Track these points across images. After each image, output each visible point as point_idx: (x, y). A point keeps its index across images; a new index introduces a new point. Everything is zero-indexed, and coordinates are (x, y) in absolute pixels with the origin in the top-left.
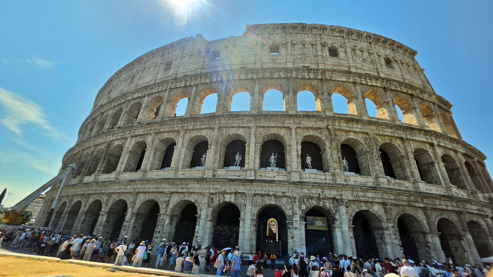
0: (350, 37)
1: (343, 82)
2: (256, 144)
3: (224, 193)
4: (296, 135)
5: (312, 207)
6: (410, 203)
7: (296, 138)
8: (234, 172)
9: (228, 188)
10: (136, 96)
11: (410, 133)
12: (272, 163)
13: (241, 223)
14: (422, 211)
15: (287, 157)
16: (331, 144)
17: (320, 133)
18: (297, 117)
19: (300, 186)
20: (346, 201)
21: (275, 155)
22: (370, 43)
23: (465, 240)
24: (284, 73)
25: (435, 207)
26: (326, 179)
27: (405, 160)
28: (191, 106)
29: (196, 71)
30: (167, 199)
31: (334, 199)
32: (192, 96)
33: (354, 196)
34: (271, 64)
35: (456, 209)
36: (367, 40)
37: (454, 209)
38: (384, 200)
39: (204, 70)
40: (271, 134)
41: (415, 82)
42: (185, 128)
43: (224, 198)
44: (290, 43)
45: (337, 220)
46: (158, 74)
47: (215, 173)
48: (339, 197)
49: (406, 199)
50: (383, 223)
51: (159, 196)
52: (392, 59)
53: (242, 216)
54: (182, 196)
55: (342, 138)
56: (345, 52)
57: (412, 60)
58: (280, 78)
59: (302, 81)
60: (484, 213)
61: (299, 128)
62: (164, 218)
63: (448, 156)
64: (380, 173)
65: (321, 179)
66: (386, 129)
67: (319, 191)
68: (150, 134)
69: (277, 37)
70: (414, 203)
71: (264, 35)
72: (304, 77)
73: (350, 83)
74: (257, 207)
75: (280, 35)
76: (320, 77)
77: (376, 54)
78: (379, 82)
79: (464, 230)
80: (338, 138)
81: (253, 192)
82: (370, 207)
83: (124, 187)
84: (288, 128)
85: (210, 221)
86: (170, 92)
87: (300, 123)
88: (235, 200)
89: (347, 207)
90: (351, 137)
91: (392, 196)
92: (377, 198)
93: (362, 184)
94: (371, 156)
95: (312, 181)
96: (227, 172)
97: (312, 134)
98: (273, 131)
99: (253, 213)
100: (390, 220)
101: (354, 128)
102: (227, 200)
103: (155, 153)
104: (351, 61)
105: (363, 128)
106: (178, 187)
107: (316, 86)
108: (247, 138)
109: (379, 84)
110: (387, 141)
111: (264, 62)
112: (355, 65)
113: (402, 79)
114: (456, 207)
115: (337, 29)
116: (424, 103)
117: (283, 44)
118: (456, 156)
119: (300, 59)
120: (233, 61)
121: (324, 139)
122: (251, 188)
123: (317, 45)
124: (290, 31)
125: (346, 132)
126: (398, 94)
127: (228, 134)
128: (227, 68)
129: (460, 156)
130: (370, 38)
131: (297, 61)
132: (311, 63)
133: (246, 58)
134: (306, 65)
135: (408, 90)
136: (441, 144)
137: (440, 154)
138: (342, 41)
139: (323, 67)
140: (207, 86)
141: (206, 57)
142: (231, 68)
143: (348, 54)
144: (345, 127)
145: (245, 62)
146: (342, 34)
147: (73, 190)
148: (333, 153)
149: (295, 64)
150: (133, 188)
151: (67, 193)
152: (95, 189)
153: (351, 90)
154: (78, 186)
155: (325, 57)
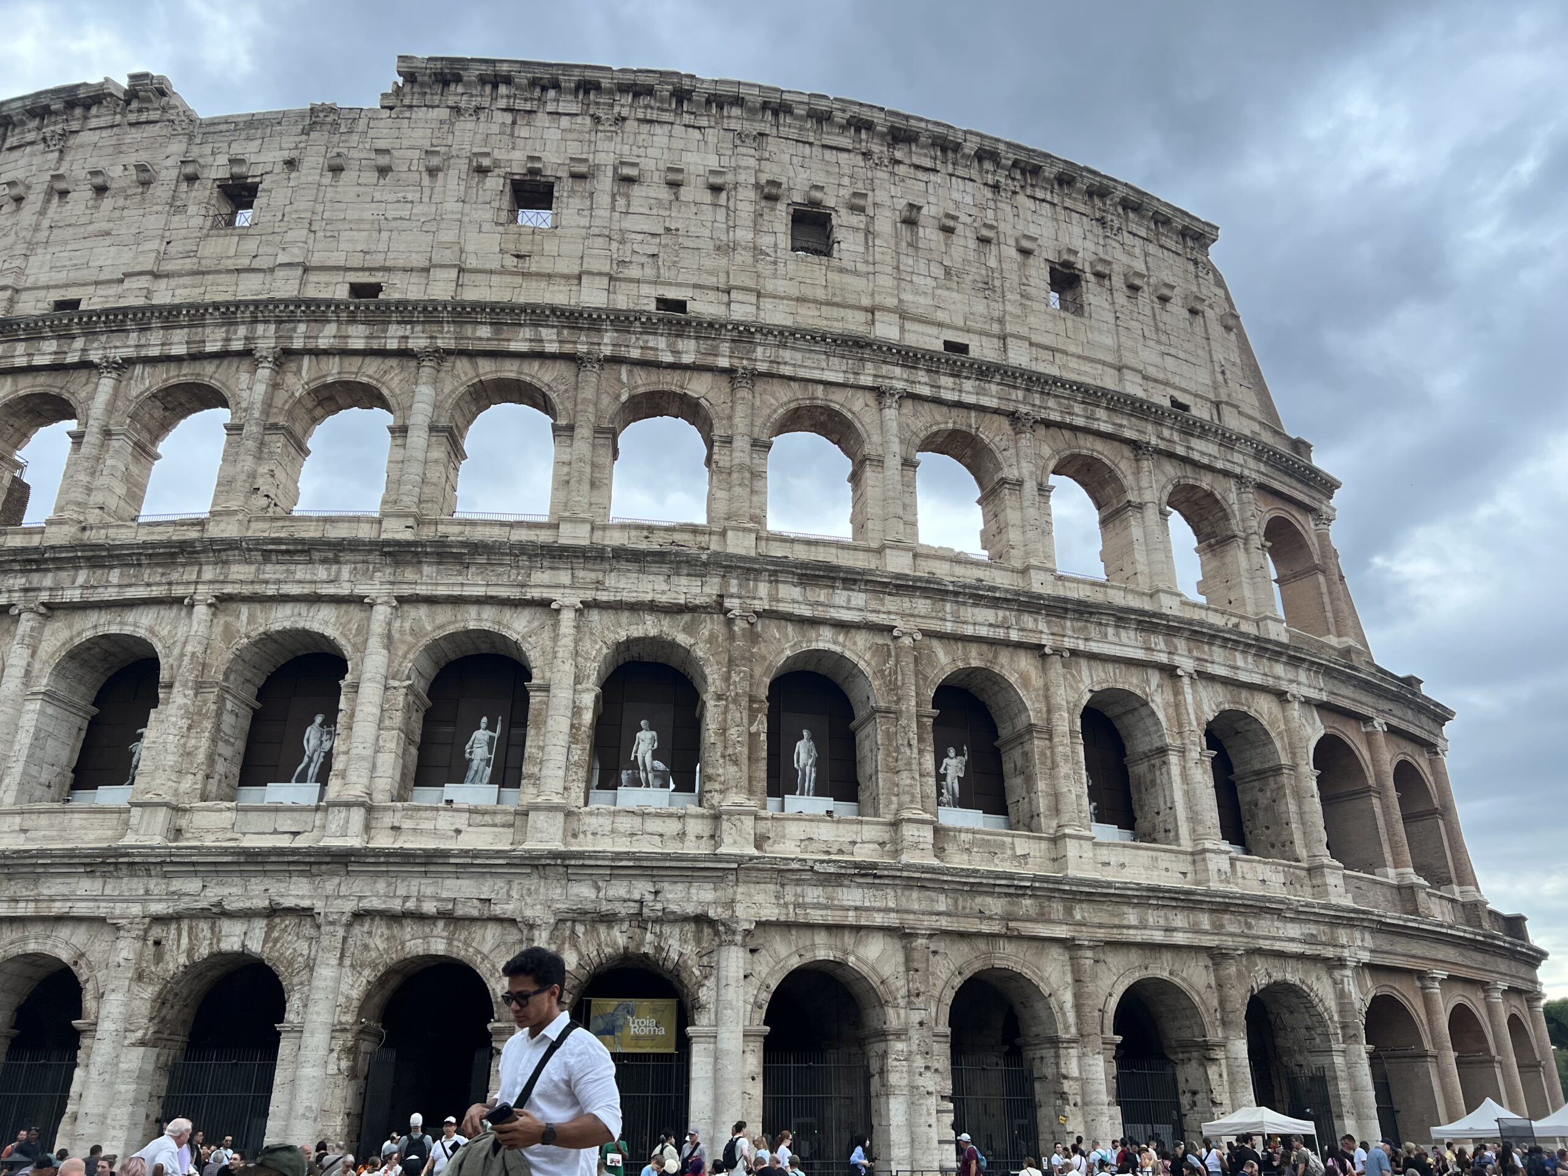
0: (898, 155)
1: (827, 384)
2: (391, 682)
3: (218, 913)
4: (576, 642)
5: (610, 958)
6: (1011, 924)
7: (576, 654)
8: (272, 815)
9: (233, 890)
12: (475, 765)
13: (285, 1047)
14: (1066, 957)
16: (727, 678)
17: (689, 630)
18: (586, 558)
19: (561, 870)
20: (746, 926)
21: (491, 727)
22: (996, 187)
23: (1223, 1062)
24: (557, 335)
25: (1116, 935)
27: (1038, 744)
28: (83, 478)
31: (701, 920)
32: (91, 422)
34: (508, 279)
36: (980, 171)
37: (1196, 943)
38: (905, 916)
39: (163, 283)
40: (468, 632)
41: (1176, 380)
42: (44, 596)
43: (216, 935)
44: (610, 173)
45: (702, 1007)
47: (183, 822)
48: (719, 910)
49: (999, 911)
50: (891, 1012)
52: (1087, 269)
53: (290, 1016)
55: (781, 650)
56: (868, 232)
57: (1191, 267)
58: (540, 355)
59: (642, 374)
60: (1329, 952)
61: (595, 604)
63: (1245, 715)
64: (912, 801)
65: (661, 835)
66: (977, 610)
67: (642, 888)
69: (552, 136)
70: (1029, 925)
72: (650, 356)
73: (859, 392)
74: (366, 972)
75: (565, 122)
76: (723, 362)
77: (1012, 242)
78: (993, 387)
79: (1224, 1023)
80: (764, 651)
81: (351, 906)
82: (850, 948)
84: (544, 604)
85: (141, 1042)
87: (599, 585)
88: (265, 942)
89: (753, 951)
90: (821, 645)
91: (942, 898)
92: (879, 910)
93: (834, 850)
94: (892, 729)
95: (622, 845)
96: (241, 815)
97: (653, 632)
98: (476, 619)
99: (341, 1000)
100: (918, 995)
101: (834, 605)
102: (230, 944)
104: (885, 281)
105: (874, 605)
107: (703, 401)
108: (348, 651)
109: (991, 396)
110: (975, 663)
111: (472, 262)
112: (900, 301)
113: (1112, 366)
114: (1206, 933)
115: (839, 114)
116: (1191, 482)
117: (575, 176)
118: (1280, 716)
119: (650, 260)
120: (319, 246)
121: (700, 654)
122: (344, 890)
123: (740, 189)
124: (617, 109)
125: (803, 622)
126: (1073, 443)
127: (261, 630)
128: (285, 287)
129: (1296, 714)
130: (998, 164)
131: (634, 272)
132: (695, 286)
133: (385, 235)
134: (672, 294)
135: (1125, 422)
136: (1211, 669)
137: (1206, 709)
138: (861, 173)
139: (753, 309)
140: (173, 373)
141: (176, 207)
142: (302, 283)
143: (878, 242)
144: (794, 601)
145: (381, 256)
146: (864, 136)
148: (730, 718)
149: (621, 284)
153: (858, 426)
155: (767, 254)
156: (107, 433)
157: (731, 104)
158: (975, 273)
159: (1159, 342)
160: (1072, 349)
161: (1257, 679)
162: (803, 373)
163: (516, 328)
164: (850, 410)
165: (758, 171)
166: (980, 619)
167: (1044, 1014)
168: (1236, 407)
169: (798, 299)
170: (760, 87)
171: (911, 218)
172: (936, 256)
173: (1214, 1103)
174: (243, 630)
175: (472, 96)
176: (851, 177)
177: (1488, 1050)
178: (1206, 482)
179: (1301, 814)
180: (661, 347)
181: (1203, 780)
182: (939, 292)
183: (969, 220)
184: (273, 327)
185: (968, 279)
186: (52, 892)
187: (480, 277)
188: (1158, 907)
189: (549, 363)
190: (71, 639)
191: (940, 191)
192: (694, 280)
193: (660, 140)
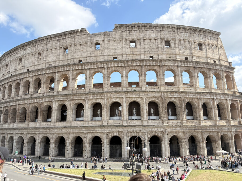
0: (178, 31)
1: (171, 66)
2: (127, 107)
3: (113, 132)
4: (146, 101)
5: (153, 136)
6: (195, 130)
7: (146, 103)
8: (117, 122)
9: (115, 130)
10: (48, 71)
11: (202, 94)
12: (134, 114)
13: (122, 145)
15: (142, 113)
16: (162, 105)
17: (158, 99)
18: (146, 92)
19: (148, 127)
20: (167, 132)
21: (135, 109)
22: (191, 33)
23: (218, 143)
24: (139, 63)
25: (206, 131)
26: (159, 123)
27: (197, 109)
29: (86, 57)
30: (86, 136)
31: (162, 132)
33: (171, 130)
34: (132, 55)
35: (217, 130)
36: (189, 31)
37: (215, 131)
38: (184, 130)
39: (91, 58)
41: (214, 58)
42: (88, 98)
43: (113, 134)
44: (142, 39)
45: (163, 140)
46: (59, 55)
47: (108, 122)
48: (164, 131)
49: (193, 129)
50: (182, 140)
51: (81, 134)
52: (203, 43)
53: (122, 142)
54: (93, 134)
55: (168, 101)
57: (217, 39)
58: (137, 66)
59: (149, 67)
60: (230, 130)
61: (147, 97)
62: (86, 144)
63: (222, 103)
64: (184, 118)
67: (156, 129)
68: (68, 101)
69: (135, 34)
70: (197, 130)
71: (126, 32)
72: (150, 65)
73: (175, 67)
74: (129, 138)
75: (136, 32)
76: (159, 65)
77: (193, 42)
78: (191, 64)
79: (218, 139)
80: (166, 101)
81: (127, 131)
82: (178, 134)
83: (60, 130)
84: (142, 97)
85: (108, 144)
86: (72, 72)
87: (147, 95)
88: (118, 135)
89: (168, 135)
90: (173, 100)
91: (187, 128)
92: (181, 130)
93: (175, 123)
94: (181, 110)
95: (153, 124)
96: (113, 122)
97: (153, 100)
98: (134, 100)
100: (185, 138)
101: (174, 95)
102: (115, 135)
103: (73, 111)
104: (177, 50)
105: (179, 95)
106: (90, 130)
107: (156, 70)
108: (121, 103)
110: (190, 101)
111: (127, 53)
112: (179, 52)
113: (206, 57)
115: (171, 26)
116: (216, 72)
117: (138, 40)
118: (226, 102)
119: (148, 51)
120: (109, 52)
121: (159, 102)
122: (126, 129)
123: (159, 39)
124: (142, 29)
125: (170, 98)
126: (201, 69)
128: (106, 58)
129: (228, 102)
130: (191, 30)
131: (147, 53)
132: (154, 54)
133: (116, 50)
134: (151, 55)
135: (208, 66)
136: (218, 98)
137: (217, 103)
138: (173, 34)
139: (161, 56)
140: (95, 70)
141: (91, 47)
142: (108, 57)
143: (176, 44)
144: (169, 95)
145: (116, 53)
146: (174, 29)
147: (25, 130)
148: (163, 109)
149: (145, 55)
150: (66, 131)
151: (20, 131)
152: (42, 131)
153: (175, 71)
154: (29, 129)
155: (163, 48)
156: (89, 78)
157: (157, 27)
159: (212, 52)
160: (201, 56)
161: (224, 98)
162: (168, 65)
163: (134, 62)
164: (174, 69)
165: (161, 36)
166: (191, 95)
167: (198, 139)
168: (222, 60)
169: (167, 54)
170: (160, 24)
171: (180, 41)
172: (183, 45)
173: (217, 147)
174: (110, 101)
175: (124, 29)
176: (172, 35)
178: (218, 72)
179: (228, 114)
180: (151, 63)
181: (217, 111)
182: (184, 50)
183: (187, 39)
184: (106, 64)
185: (188, 48)
186: (97, 130)
187: (128, 55)
188: (211, 127)
190: (92, 102)
191: (184, 35)
192: (154, 53)
193: (148, 33)
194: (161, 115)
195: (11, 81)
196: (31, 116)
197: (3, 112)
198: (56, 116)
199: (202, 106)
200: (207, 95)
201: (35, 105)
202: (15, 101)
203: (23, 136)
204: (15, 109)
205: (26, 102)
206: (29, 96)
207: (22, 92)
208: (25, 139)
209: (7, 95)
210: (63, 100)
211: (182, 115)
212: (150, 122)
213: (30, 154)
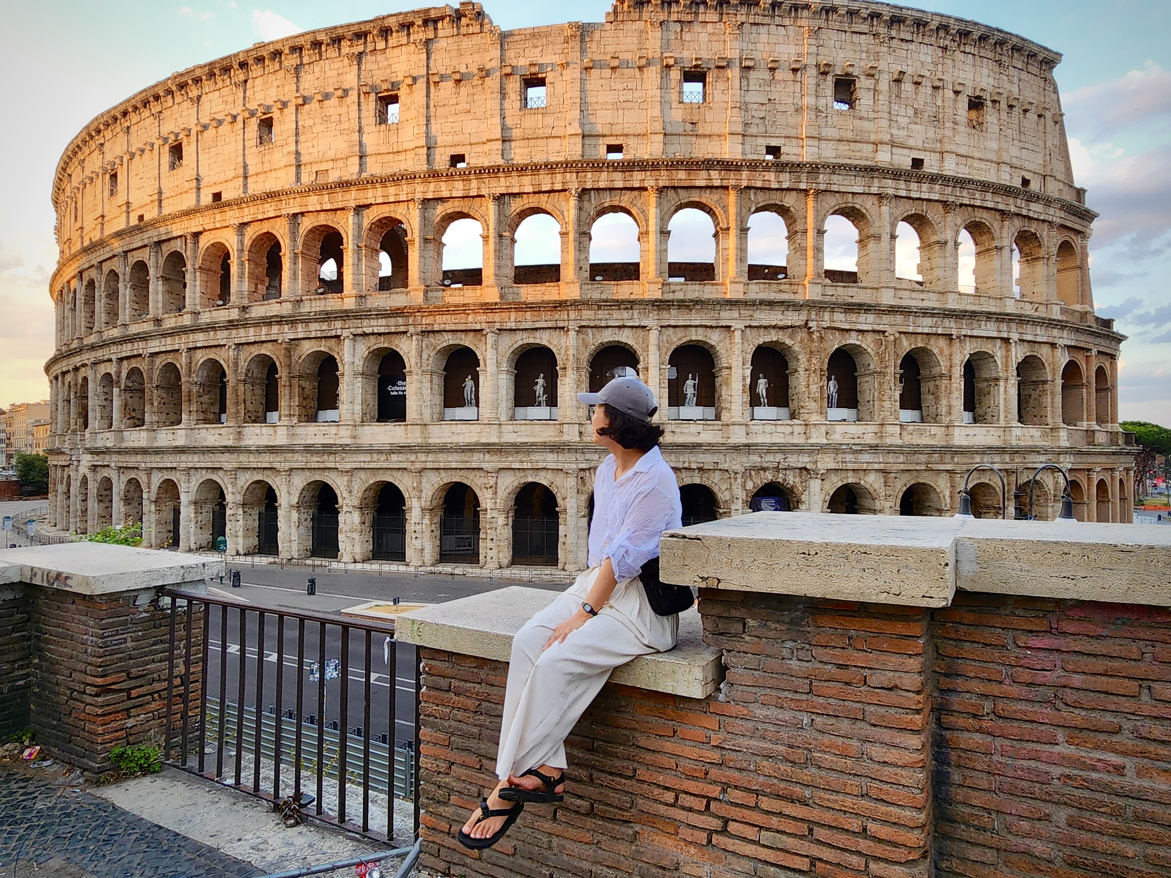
1: (853, 193)
2: (662, 367)
4: (742, 344)
5: (766, 484)
6: (928, 465)
7: (742, 351)
11: (970, 321)
12: (688, 396)
14: (949, 477)
15: (723, 393)
16: (809, 360)
17: (791, 337)
18: (746, 305)
19: (747, 450)
20: (823, 472)
21: (694, 379)
25: (971, 467)
26: (792, 433)
27: (944, 382)
29: (485, 142)
30: (492, 482)
31: (803, 469)
33: (838, 462)
35: (1008, 466)
36: (937, 39)
37: (1003, 467)
38: (887, 465)
39: (507, 145)
40: (691, 341)
41: (1026, 165)
42: (496, 325)
44: (738, 64)
45: (803, 502)
46: (360, 131)
48: (811, 465)
49: (924, 460)
52: (988, 98)
54: (519, 474)
55: (833, 345)
56: (875, 91)
58: (711, 187)
59: (762, 194)
61: (750, 327)
62: (492, 515)
63: (1035, 357)
65: (783, 433)
66: (924, 320)
67: (779, 457)
69: (704, 37)
70: (936, 465)
71: (668, 30)
72: (766, 185)
73: (870, 197)
75: (710, 28)
76: (803, 186)
77: (951, 88)
80: (826, 346)
82: (862, 478)
84: (727, 328)
86: (424, 209)
87: (752, 317)
89: (823, 480)
90: (851, 341)
91: (902, 457)
92: (876, 463)
93: (856, 438)
94: (882, 381)
97: (775, 339)
98: (695, 336)
100: (890, 496)
101: (859, 322)
103: (431, 381)
105: (878, 321)
106: (510, 459)
107: (791, 208)
108: (639, 351)
109: (935, 192)
110: (919, 345)
111: (670, 129)
112: (892, 135)
113: (995, 162)
114: (1007, 463)
115: (864, 11)
116: (1026, 229)
117: (718, 67)
118: (1051, 355)
119: (761, 121)
120: (586, 121)
121: (797, 349)
123: (808, 69)
124: (739, 16)
125: (843, 330)
126: (973, 215)
127: (600, 341)
128: (575, 150)
129: (1059, 354)
130: (947, 33)
131: (753, 130)
132: (786, 137)
133: (621, 112)
134: (774, 143)
135: (1000, 200)
136: (1025, 337)
137: (1019, 356)
138: (872, 48)
139: (816, 150)
140: (526, 201)
141: (504, 95)
142: (584, 145)
143: (881, 97)
144: (841, 321)
145: (620, 127)
146: (875, 23)
147: (227, 456)
148: (811, 379)
149: (748, 139)
150: (408, 461)
151: (206, 461)
152: (304, 459)
153: (869, 217)
154: (248, 451)
155: (823, 112)
156: (501, 236)
157: (803, 8)
158: (930, 110)
159: (1020, 141)
160: (977, 155)
161: (1044, 339)
162: (843, 189)
163: (698, 172)
164: (865, 208)
165: (817, 55)
166: (925, 324)
167: (935, 500)
168: (1053, 176)
169: (839, 140)
171: (898, 80)
172: (910, 102)
174: (591, 342)
175: (657, 12)
176: (867, 52)
177: (1108, 497)
178: (1033, 228)
179: (1052, 403)
180: (771, 178)
181: (1013, 392)
182: (910, 126)
183: (928, 74)
184: (575, 175)
185: (926, 115)
186: (537, 459)
187: (674, 138)
188: (988, 454)
189: (714, 190)
190: (512, 345)
191: (915, 56)
192: (785, 133)
193: (764, 38)
194: (802, 404)
195: (140, 244)
196: (248, 396)
197: (118, 382)
198: (359, 400)
199: (963, 369)
200: (986, 325)
201: (263, 351)
202: (171, 335)
203: (219, 480)
204: (171, 369)
205: (221, 337)
206: (234, 314)
207: (198, 294)
208: (230, 489)
209: (127, 306)
210: (389, 333)
211: (883, 404)
212: (754, 429)
213: (257, 551)
